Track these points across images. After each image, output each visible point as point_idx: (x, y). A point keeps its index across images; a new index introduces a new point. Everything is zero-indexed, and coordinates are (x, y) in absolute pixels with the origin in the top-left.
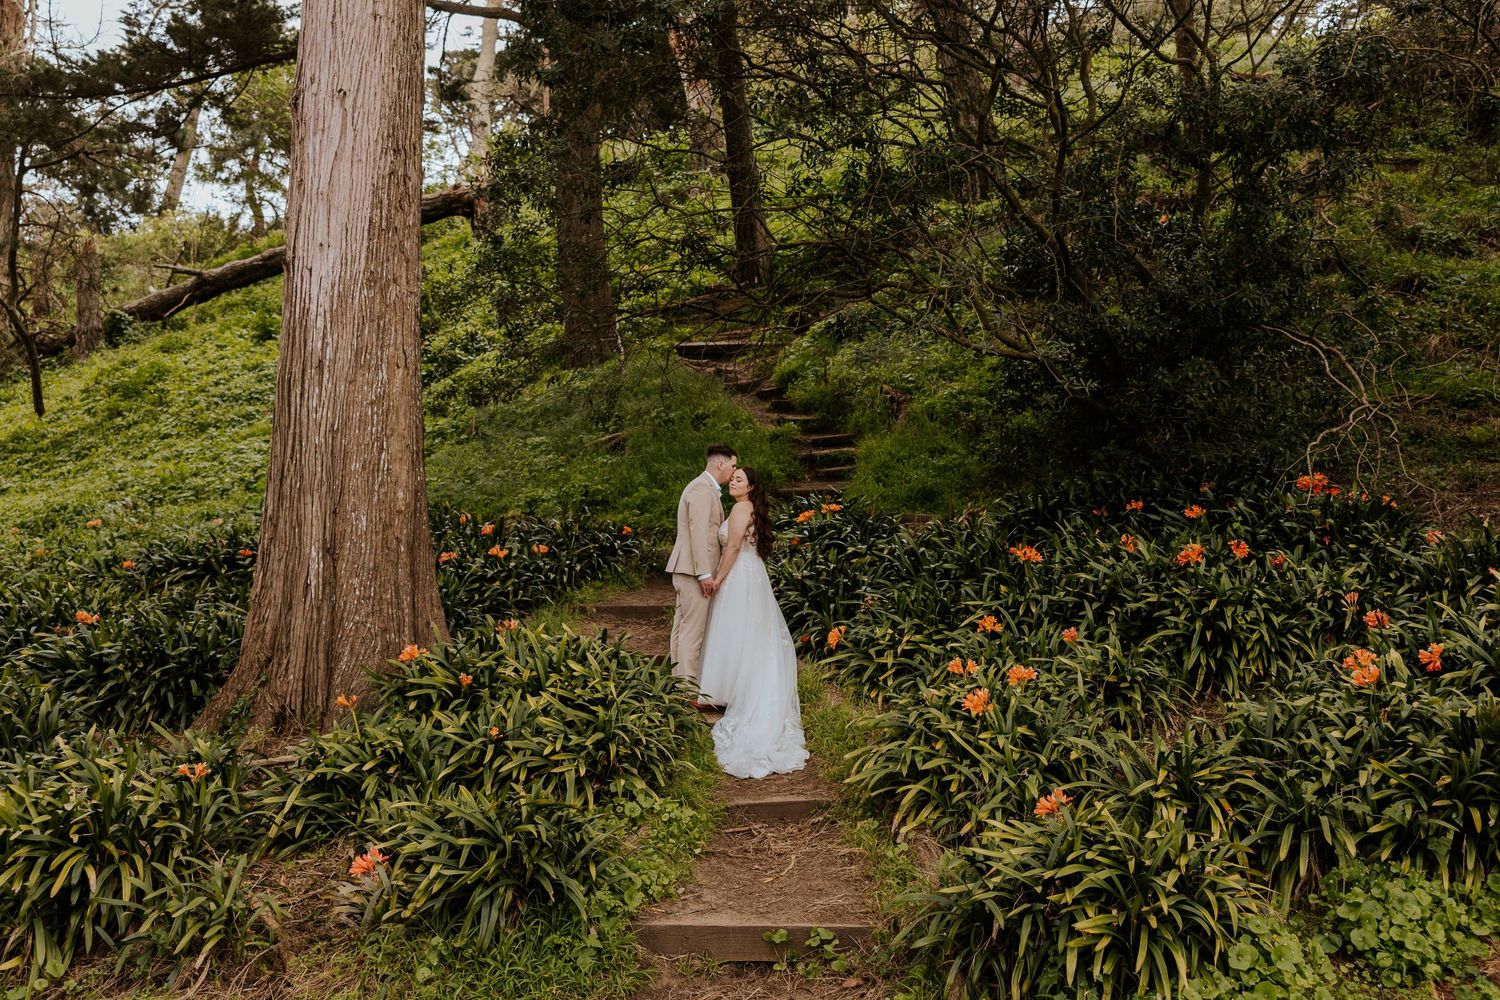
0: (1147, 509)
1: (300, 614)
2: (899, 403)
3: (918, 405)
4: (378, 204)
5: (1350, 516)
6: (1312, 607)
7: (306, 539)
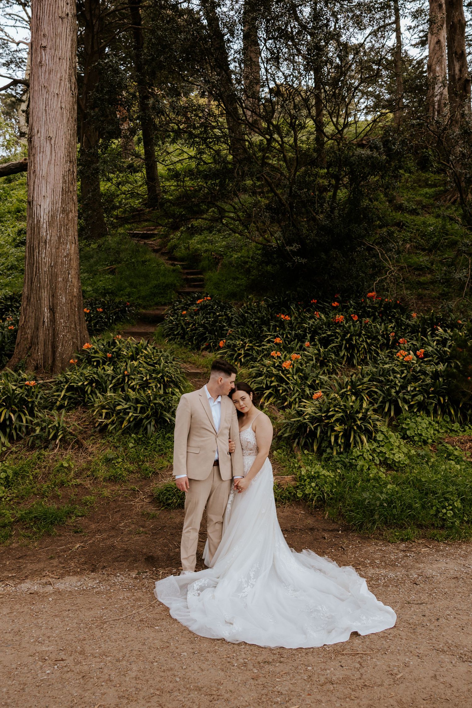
0: (318, 302)
1: (41, 332)
2: (219, 260)
3: (225, 261)
4: (65, 182)
5: (388, 307)
6: (380, 338)
7: (43, 305)
